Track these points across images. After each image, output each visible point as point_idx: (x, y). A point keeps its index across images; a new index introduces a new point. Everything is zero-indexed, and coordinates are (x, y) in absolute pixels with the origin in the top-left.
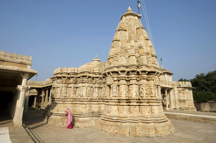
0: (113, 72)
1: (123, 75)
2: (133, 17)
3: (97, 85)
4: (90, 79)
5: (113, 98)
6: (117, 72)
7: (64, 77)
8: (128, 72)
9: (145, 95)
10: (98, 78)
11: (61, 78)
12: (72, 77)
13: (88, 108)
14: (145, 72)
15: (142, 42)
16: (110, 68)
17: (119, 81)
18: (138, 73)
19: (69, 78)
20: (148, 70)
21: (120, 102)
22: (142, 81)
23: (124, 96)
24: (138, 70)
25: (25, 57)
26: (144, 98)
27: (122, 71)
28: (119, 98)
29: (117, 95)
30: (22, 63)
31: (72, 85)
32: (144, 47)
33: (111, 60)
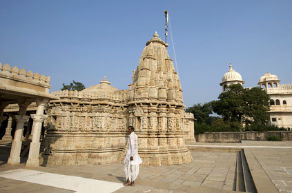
0: (143, 104)
1: (155, 107)
2: (161, 45)
3: (118, 116)
4: (110, 108)
5: (143, 130)
6: (148, 104)
7: (74, 103)
8: (159, 105)
9: (173, 128)
10: (118, 107)
11: (69, 104)
12: (86, 104)
13: (107, 142)
14: (174, 105)
15: (171, 75)
16: (140, 99)
17: (149, 112)
18: (168, 106)
19: (81, 105)
20: (177, 104)
21: (149, 135)
22: (171, 114)
23: (154, 128)
24: (168, 103)
25: (43, 77)
26: (172, 130)
27: (153, 104)
28: (150, 130)
29: (147, 127)
30: (39, 85)
31: (85, 114)
32: (172, 80)
33: (141, 90)
